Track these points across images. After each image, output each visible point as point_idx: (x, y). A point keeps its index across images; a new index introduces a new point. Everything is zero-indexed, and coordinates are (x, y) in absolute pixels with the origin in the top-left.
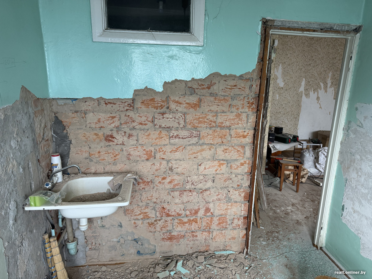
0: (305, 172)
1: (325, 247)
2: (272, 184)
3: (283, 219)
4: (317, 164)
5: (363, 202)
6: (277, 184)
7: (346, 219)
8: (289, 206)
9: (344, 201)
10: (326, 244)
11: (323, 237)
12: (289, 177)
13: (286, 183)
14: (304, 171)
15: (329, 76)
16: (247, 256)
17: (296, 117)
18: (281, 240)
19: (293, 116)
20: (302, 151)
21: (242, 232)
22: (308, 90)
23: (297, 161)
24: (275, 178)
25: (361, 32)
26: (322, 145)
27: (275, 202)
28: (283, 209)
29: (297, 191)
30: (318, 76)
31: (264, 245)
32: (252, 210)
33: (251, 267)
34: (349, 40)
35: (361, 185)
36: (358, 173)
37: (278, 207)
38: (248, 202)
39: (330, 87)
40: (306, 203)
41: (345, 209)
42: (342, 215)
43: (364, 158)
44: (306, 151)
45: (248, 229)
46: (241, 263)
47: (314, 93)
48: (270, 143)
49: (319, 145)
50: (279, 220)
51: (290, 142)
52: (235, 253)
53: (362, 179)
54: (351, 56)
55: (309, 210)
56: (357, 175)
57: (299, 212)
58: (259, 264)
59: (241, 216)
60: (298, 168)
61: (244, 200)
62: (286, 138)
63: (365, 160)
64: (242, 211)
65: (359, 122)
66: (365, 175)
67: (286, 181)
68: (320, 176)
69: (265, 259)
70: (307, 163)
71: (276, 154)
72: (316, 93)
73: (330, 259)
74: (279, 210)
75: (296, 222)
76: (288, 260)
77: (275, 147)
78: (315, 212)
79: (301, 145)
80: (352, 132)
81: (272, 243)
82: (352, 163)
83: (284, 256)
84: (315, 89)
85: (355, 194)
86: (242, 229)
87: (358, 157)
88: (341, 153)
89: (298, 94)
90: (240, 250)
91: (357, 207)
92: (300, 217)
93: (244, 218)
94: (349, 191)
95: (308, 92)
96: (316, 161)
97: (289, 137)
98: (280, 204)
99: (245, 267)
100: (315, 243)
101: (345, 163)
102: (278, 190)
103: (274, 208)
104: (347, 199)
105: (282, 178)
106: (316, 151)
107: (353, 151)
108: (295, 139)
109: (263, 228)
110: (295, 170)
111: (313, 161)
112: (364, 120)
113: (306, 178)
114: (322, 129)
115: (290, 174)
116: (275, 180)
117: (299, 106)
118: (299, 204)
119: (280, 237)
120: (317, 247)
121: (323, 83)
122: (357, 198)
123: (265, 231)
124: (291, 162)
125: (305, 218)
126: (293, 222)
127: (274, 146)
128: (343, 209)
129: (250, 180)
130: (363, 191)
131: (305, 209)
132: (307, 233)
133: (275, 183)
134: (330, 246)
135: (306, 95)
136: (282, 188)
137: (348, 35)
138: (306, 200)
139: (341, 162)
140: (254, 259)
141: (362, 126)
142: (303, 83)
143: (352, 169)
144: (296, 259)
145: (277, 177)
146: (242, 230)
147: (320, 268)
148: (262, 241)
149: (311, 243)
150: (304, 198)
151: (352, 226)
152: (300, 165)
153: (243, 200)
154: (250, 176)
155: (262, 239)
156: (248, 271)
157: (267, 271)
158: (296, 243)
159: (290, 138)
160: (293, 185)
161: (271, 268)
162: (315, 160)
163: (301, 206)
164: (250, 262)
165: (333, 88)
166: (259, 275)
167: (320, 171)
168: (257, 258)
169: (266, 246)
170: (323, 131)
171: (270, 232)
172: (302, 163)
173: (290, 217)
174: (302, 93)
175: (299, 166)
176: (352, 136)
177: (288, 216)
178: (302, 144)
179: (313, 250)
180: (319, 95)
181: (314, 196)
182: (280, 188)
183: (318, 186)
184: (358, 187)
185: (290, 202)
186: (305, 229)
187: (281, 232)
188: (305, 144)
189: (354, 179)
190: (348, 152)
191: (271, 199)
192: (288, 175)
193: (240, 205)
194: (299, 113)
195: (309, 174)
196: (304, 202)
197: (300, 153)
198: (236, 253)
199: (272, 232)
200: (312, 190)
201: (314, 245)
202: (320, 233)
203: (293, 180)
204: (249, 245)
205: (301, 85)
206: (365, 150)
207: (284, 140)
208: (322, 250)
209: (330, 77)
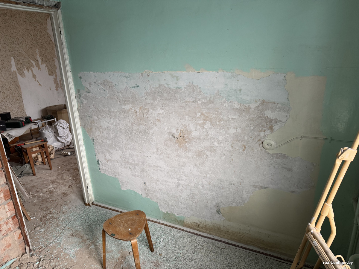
0: (51, 149)
1: (96, 200)
2: (23, 173)
3: (50, 199)
4: (58, 138)
5: (111, 151)
6: (28, 171)
7: (103, 169)
8: (49, 185)
9: (97, 156)
10: (95, 198)
11: (90, 194)
12: (37, 159)
13: (37, 166)
14: (49, 148)
15: (36, 53)
16: (31, 253)
17: (19, 99)
18: (57, 218)
19: (14, 98)
20: (40, 130)
21: (16, 233)
22: (21, 69)
23: (40, 141)
24: (24, 166)
25: (61, 8)
26: (55, 119)
27: (34, 188)
28: (45, 190)
29: (51, 169)
30: (26, 54)
31: (43, 232)
32: (18, 205)
33: (40, 259)
34: (53, 15)
35: (106, 139)
36: (100, 131)
37: (39, 191)
38: (11, 199)
39: (42, 64)
40: (64, 174)
41: (100, 163)
42: (99, 168)
43: (100, 117)
44: (44, 129)
45: (21, 227)
46: (29, 263)
47: (28, 71)
48: (2, 133)
49: (53, 120)
50: (47, 202)
51: (24, 125)
52: (16, 259)
53: (105, 134)
54: (60, 30)
55: (69, 179)
56: (99, 132)
57: (61, 186)
58: (47, 252)
59: (8, 218)
60: (43, 147)
61: (6, 200)
62: (19, 121)
63: (102, 118)
64: (7, 212)
65: (86, 89)
66: (106, 130)
67: (36, 164)
68: (64, 147)
69: (51, 243)
70: (49, 140)
71: (13, 142)
72: (30, 71)
73: (103, 207)
74: (42, 193)
75: (63, 195)
76: (71, 229)
77: (10, 135)
78: (74, 178)
79: (37, 125)
80: (84, 99)
81: (50, 226)
82: (93, 124)
83: (67, 229)
84: (28, 67)
85: (104, 147)
86: (15, 230)
87: (96, 118)
88: (81, 118)
89: (12, 74)
90: (21, 253)
91: (108, 157)
92: (64, 189)
93: (13, 218)
94: (98, 147)
95: (21, 71)
96: (57, 135)
97: (21, 120)
98: (40, 188)
99: (35, 263)
100: (87, 202)
101: (88, 126)
102: (33, 176)
103: (36, 194)
104: (99, 154)
105: (32, 163)
106: (53, 126)
107: (90, 114)
108: (28, 120)
109: (35, 218)
110: (41, 149)
111: (53, 136)
112: (90, 86)
113: (54, 153)
114: (49, 106)
115: (37, 156)
116: (25, 167)
117: (17, 87)
118: (58, 179)
119: (55, 216)
120: (89, 204)
121: (34, 60)
122: (106, 150)
123: (38, 220)
124: (34, 144)
125: (69, 187)
126: (60, 197)
127: (8, 134)
128: (99, 164)
129: (4, 176)
130: (108, 142)
131: (65, 181)
132: (76, 198)
133: (25, 170)
134: (99, 197)
135: (21, 74)
136: (35, 172)
137: (50, 10)
138: (62, 173)
139: (84, 126)
140: (40, 250)
141: (89, 92)
142: (13, 62)
143: (94, 128)
144: (77, 225)
145: (25, 163)
146: (15, 232)
147: (99, 219)
148: (40, 230)
149: (83, 204)
150: (59, 171)
151: (109, 172)
152: (45, 143)
153: (4, 200)
154: (3, 171)
155: (38, 229)
156: (40, 264)
157: (58, 252)
158: (72, 212)
159: (23, 121)
160: (44, 165)
161: (59, 246)
162: (55, 135)
163: (60, 179)
164: (38, 256)
165: (44, 65)
166: (52, 260)
167: (63, 143)
168: (42, 247)
169: (46, 231)
170: (51, 107)
171: (43, 217)
172: (45, 141)
173: (56, 194)
174: (16, 73)
175: (43, 145)
176: (85, 101)
177: (53, 194)
178: (37, 123)
179: (87, 209)
180: (35, 73)
181: (67, 166)
182: (33, 173)
183: (67, 156)
184: (104, 141)
185: (49, 181)
186: (73, 197)
187: (54, 211)
188: (40, 123)
189: (98, 136)
190: (86, 116)
191: (29, 187)
192: (35, 158)
193: (3, 207)
194: (20, 94)
195: (55, 150)
196: (61, 175)
197: (38, 132)
198: (18, 258)
199: (45, 216)
200: (64, 161)
201: (86, 204)
202: (87, 192)
203: (43, 160)
204: (30, 241)
205: (11, 65)
206: (99, 111)
207: (17, 125)
208: (94, 204)
209: (38, 54)
